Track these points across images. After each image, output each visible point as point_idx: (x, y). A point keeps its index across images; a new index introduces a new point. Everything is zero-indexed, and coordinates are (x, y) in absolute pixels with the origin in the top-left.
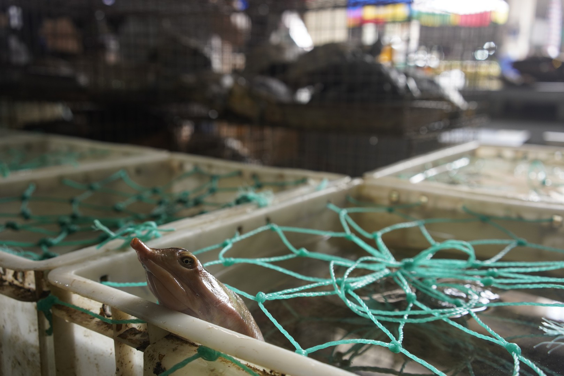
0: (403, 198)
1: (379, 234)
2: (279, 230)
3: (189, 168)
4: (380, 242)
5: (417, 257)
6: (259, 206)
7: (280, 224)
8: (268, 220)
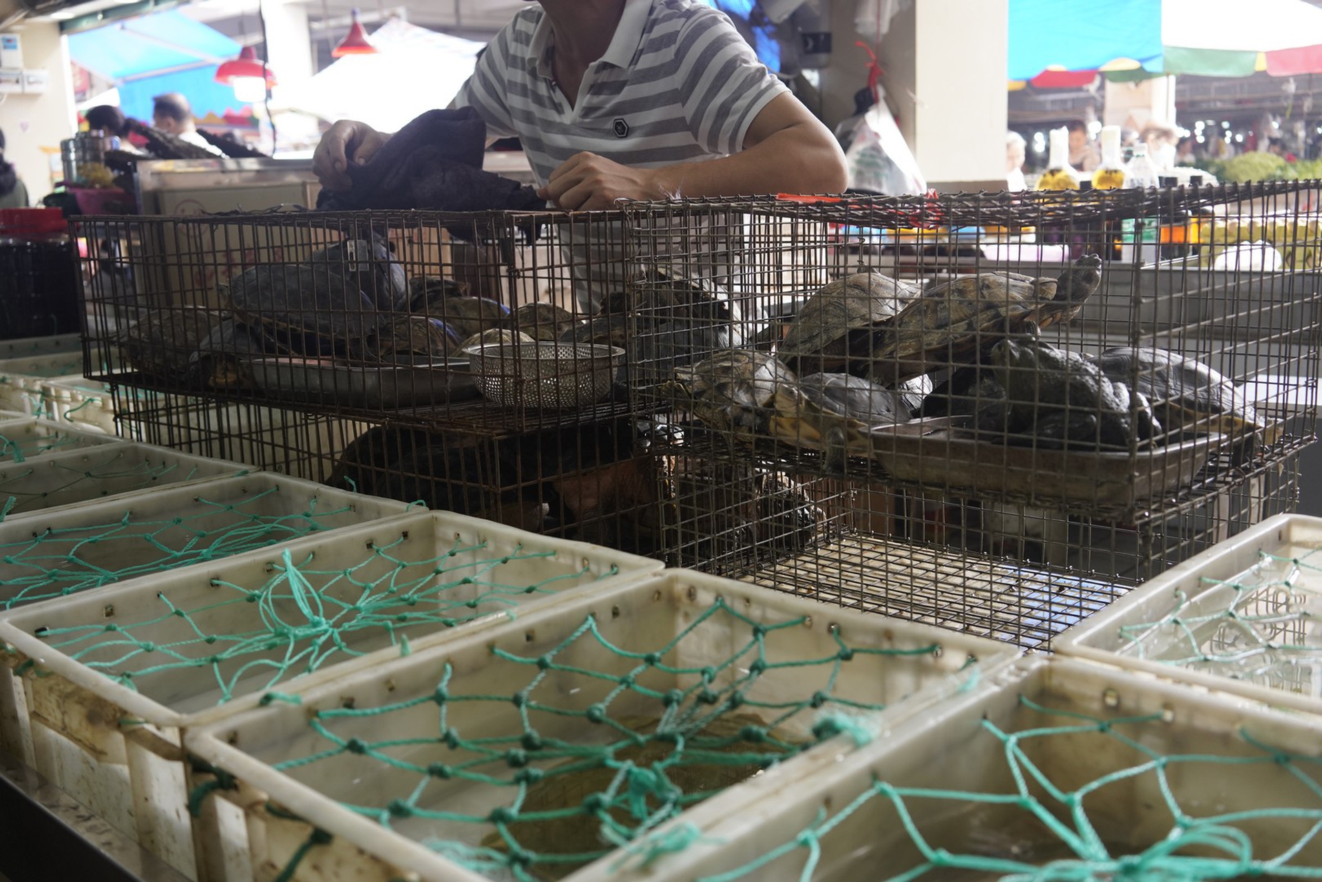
0: (1129, 703)
1: (1078, 796)
2: (896, 795)
3: (705, 598)
4: (1079, 815)
5: (1147, 854)
6: (856, 745)
7: (896, 783)
8: (874, 775)
